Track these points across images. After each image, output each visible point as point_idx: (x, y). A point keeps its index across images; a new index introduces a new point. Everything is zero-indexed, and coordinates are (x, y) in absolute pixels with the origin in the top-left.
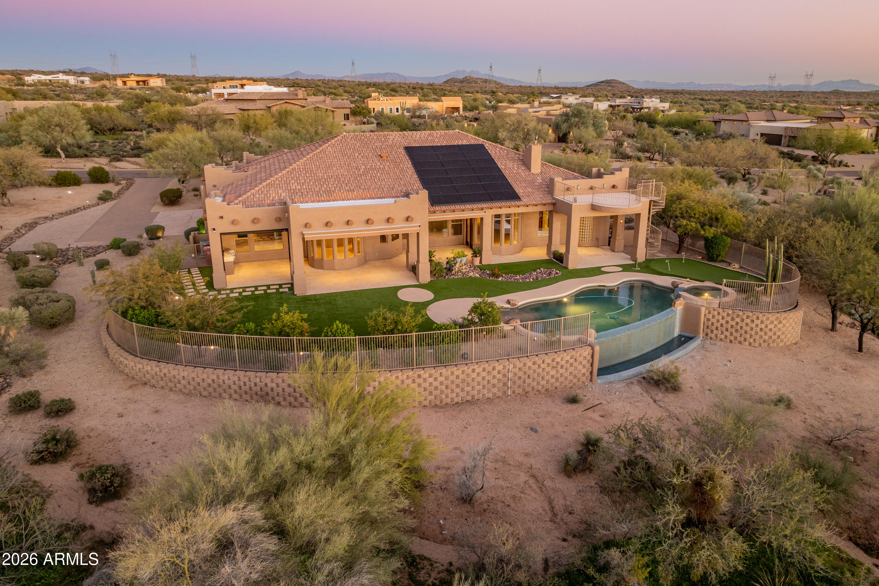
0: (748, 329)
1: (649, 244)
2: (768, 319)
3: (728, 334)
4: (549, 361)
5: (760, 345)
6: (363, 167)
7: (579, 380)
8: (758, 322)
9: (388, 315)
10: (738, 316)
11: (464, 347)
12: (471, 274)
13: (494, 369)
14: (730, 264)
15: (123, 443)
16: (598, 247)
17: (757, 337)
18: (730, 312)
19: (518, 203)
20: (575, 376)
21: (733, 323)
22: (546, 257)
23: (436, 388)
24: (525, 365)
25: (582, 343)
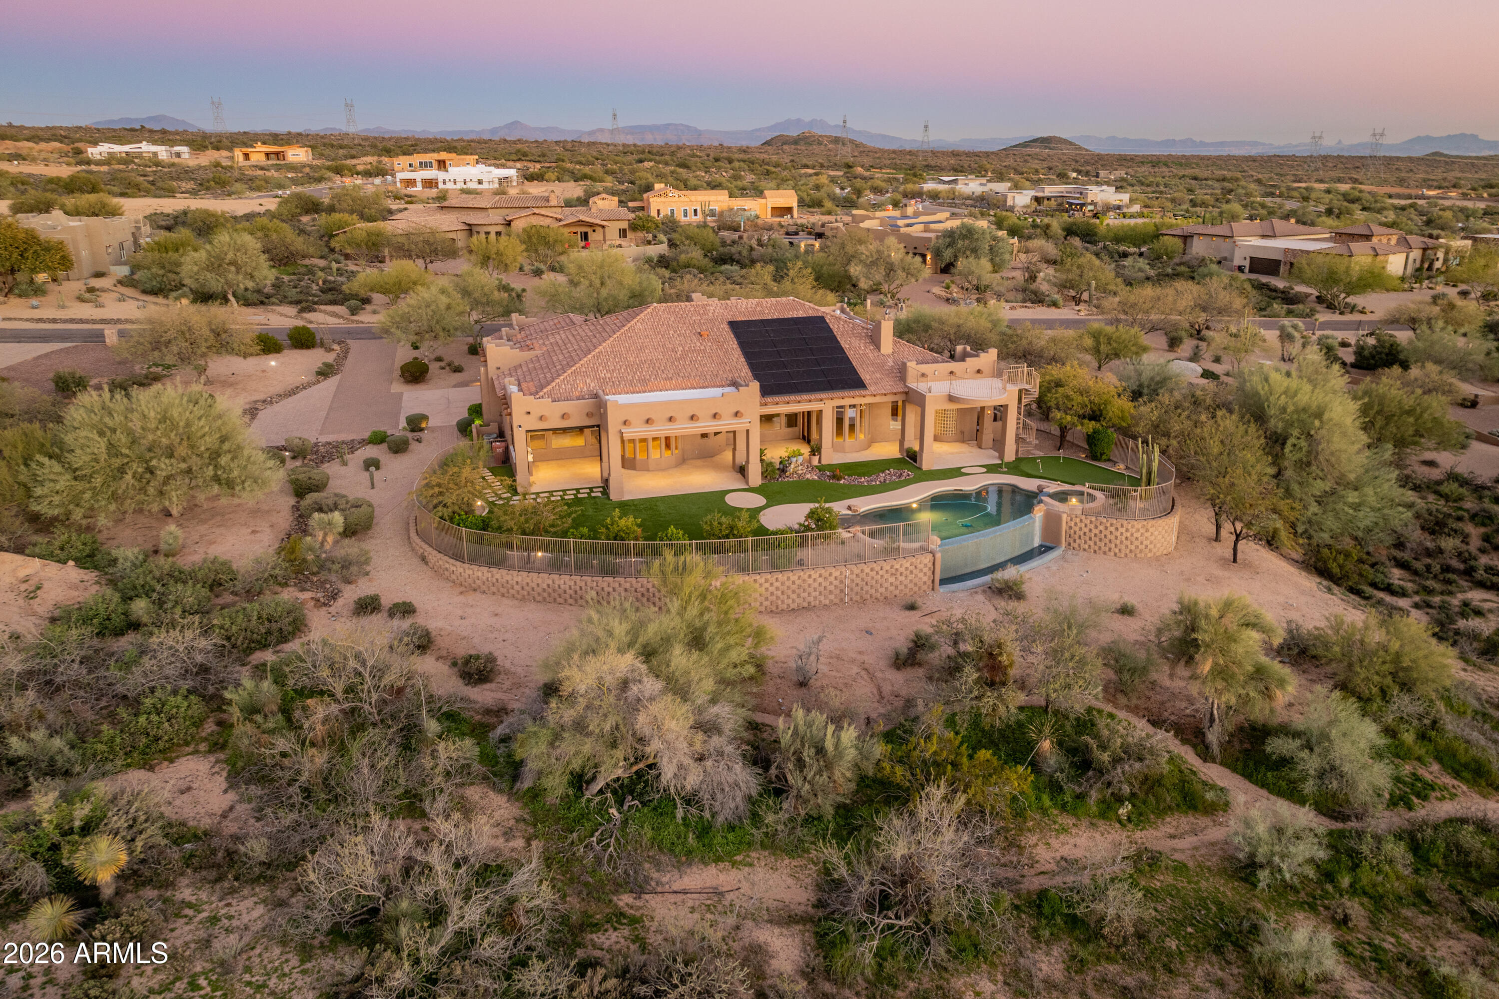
0: (1113, 537)
1: (1019, 440)
2: (1133, 527)
3: (1091, 543)
4: (888, 568)
5: (1126, 555)
6: (681, 349)
7: (920, 588)
8: (1123, 530)
9: (723, 519)
10: (1101, 523)
11: (801, 554)
12: (808, 476)
13: (830, 575)
14: (1115, 463)
15: (475, 640)
16: (963, 442)
17: (1123, 547)
18: (1093, 519)
19: (863, 392)
20: (916, 584)
21: (1097, 532)
22: (899, 456)
23: (772, 594)
24: (862, 571)
25: (924, 550)
